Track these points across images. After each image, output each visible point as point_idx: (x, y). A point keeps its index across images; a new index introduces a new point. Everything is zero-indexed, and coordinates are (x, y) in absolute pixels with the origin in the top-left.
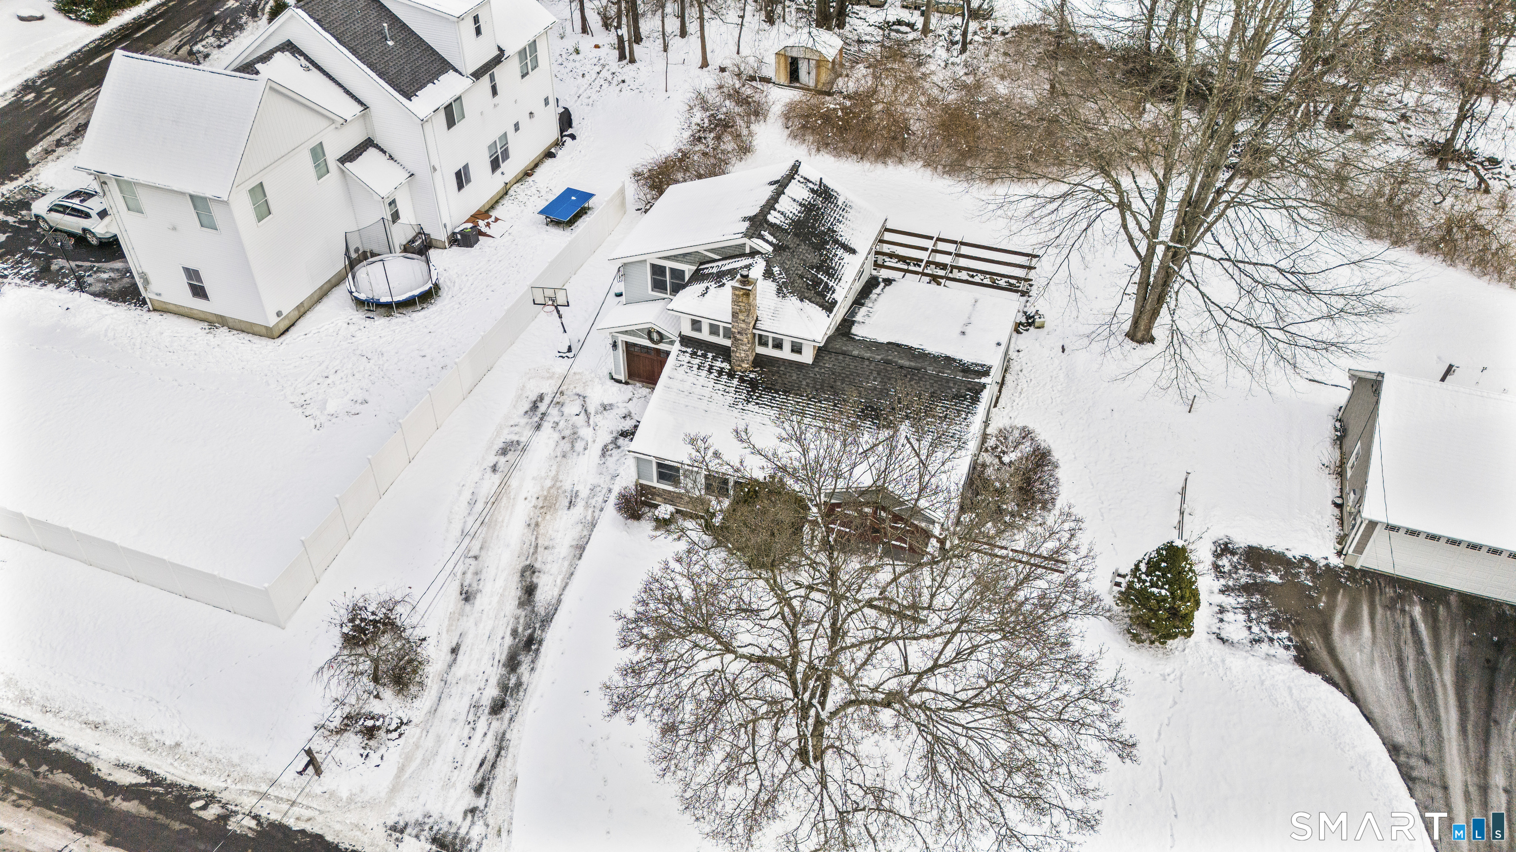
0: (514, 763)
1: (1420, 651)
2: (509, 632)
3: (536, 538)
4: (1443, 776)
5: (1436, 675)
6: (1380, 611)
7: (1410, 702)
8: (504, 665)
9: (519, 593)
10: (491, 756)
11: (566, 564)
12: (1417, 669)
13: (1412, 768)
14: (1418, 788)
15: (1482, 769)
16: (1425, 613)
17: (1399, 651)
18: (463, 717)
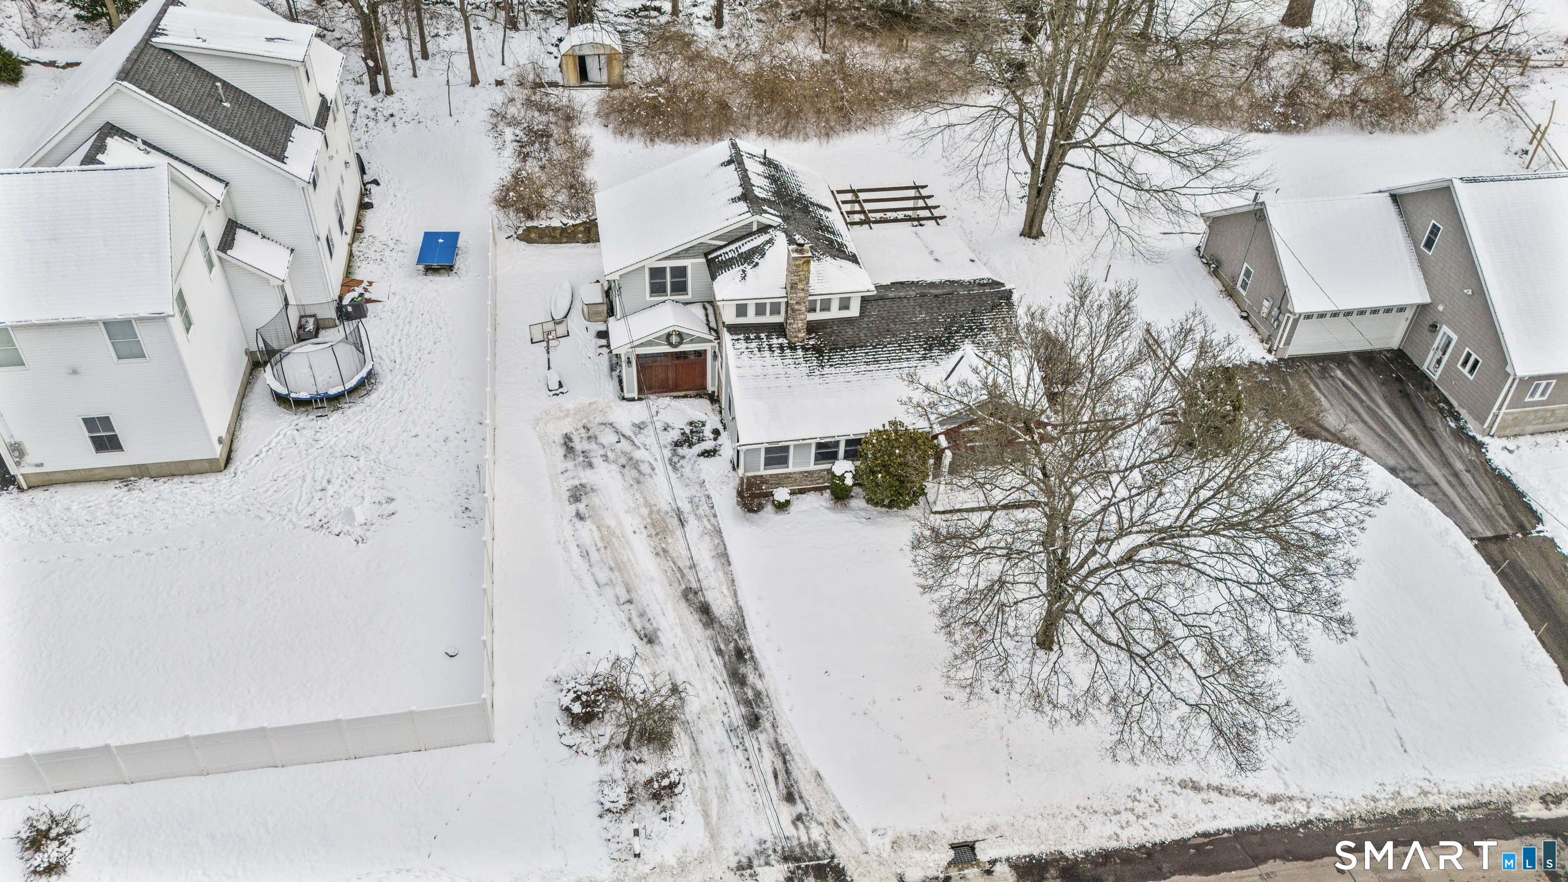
0: (806, 761)
1: (1361, 401)
2: (714, 654)
3: (674, 563)
4: (1430, 477)
5: (1380, 413)
6: (1319, 382)
7: (1379, 436)
8: (731, 683)
9: (696, 617)
10: (779, 765)
11: (720, 574)
12: (1367, 413)
13: (1411, 479)
14: (1422, 489)
15: (1447, 464)
16: (1344, 373)
17: (1349, 405)
18: (727, 744)
